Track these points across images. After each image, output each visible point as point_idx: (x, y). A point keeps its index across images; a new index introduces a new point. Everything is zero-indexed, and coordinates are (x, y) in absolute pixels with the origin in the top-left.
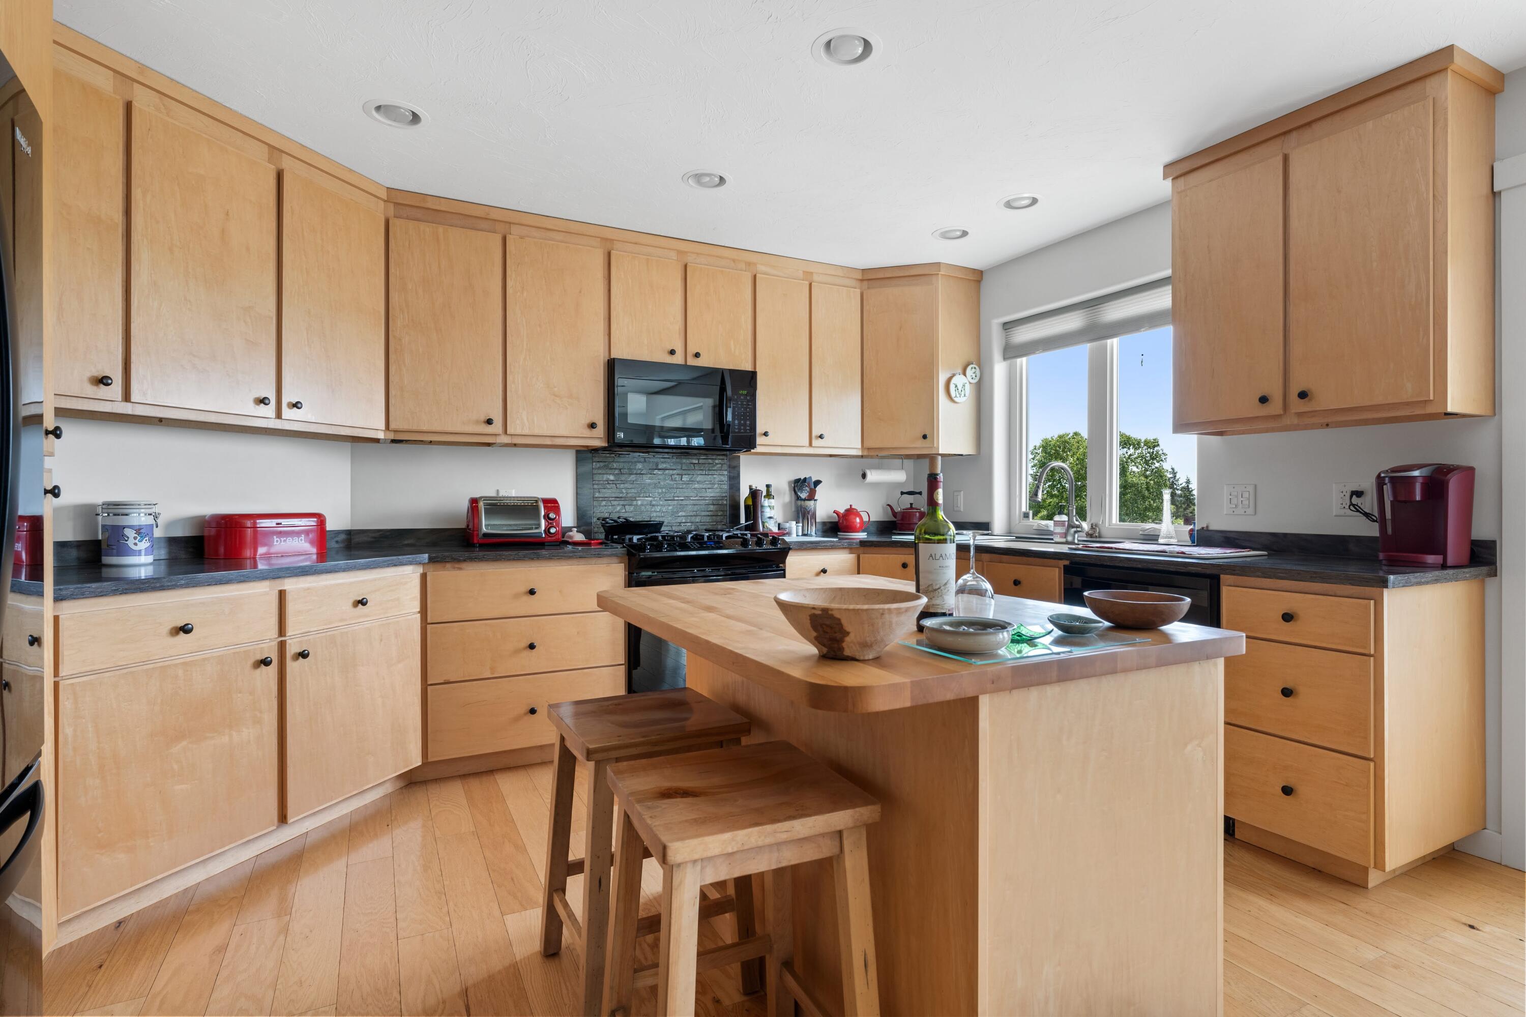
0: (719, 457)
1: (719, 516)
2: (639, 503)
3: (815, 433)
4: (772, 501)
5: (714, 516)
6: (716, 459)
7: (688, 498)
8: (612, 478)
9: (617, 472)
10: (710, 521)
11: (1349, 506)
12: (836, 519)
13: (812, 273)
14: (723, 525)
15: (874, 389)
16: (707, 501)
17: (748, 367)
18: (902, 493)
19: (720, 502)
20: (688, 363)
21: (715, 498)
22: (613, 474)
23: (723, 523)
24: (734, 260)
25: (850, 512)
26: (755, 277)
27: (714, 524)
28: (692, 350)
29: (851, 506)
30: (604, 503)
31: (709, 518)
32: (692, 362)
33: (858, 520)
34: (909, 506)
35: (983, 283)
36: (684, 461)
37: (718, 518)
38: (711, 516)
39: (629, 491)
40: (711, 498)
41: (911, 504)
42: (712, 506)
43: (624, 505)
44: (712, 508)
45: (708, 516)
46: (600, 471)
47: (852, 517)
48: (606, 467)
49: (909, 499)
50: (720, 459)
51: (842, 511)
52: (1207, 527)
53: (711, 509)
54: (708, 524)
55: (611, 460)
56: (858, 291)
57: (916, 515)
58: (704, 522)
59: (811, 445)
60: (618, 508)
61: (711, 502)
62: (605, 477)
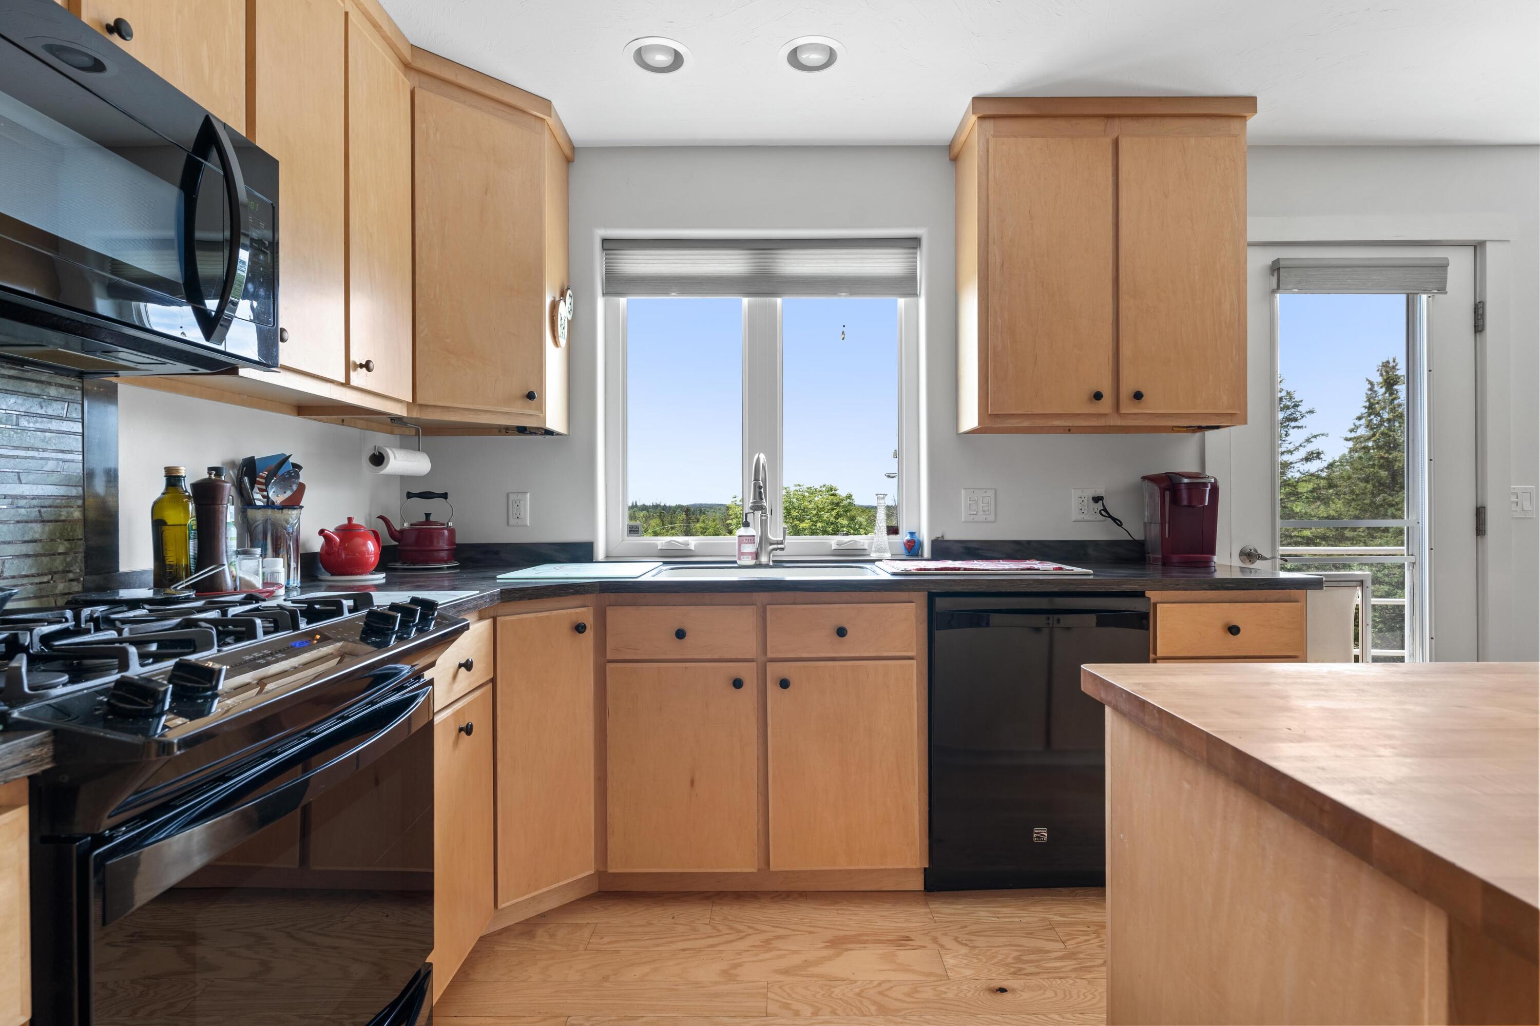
0: (59, 379)
1: (60, 554)
5: (44, 555)
6: (50, 384)
10: (33, 571)
11: (1100, 511)
14: (71, 580)
15: (437, 290)
16: (23, 511)
19: (64, 514)
21: (47, 503)
23: (71, 576)
27: (45, 579)
29: (350, 519)
31: (29, 561)
34: (423, 519)
37: (58, 563)
38: (36, 555)
40: (35, 502)
41: (428, 515)
42: (37, 527)
44: (37, 530)
45: (27, 556)
49: (423, 506)
50: (62, 386)
52: (942, 537)
53: (37, 536)
54: (25, 581)
57: (443, 535)
58: (13, 577)
61: (34, 513)
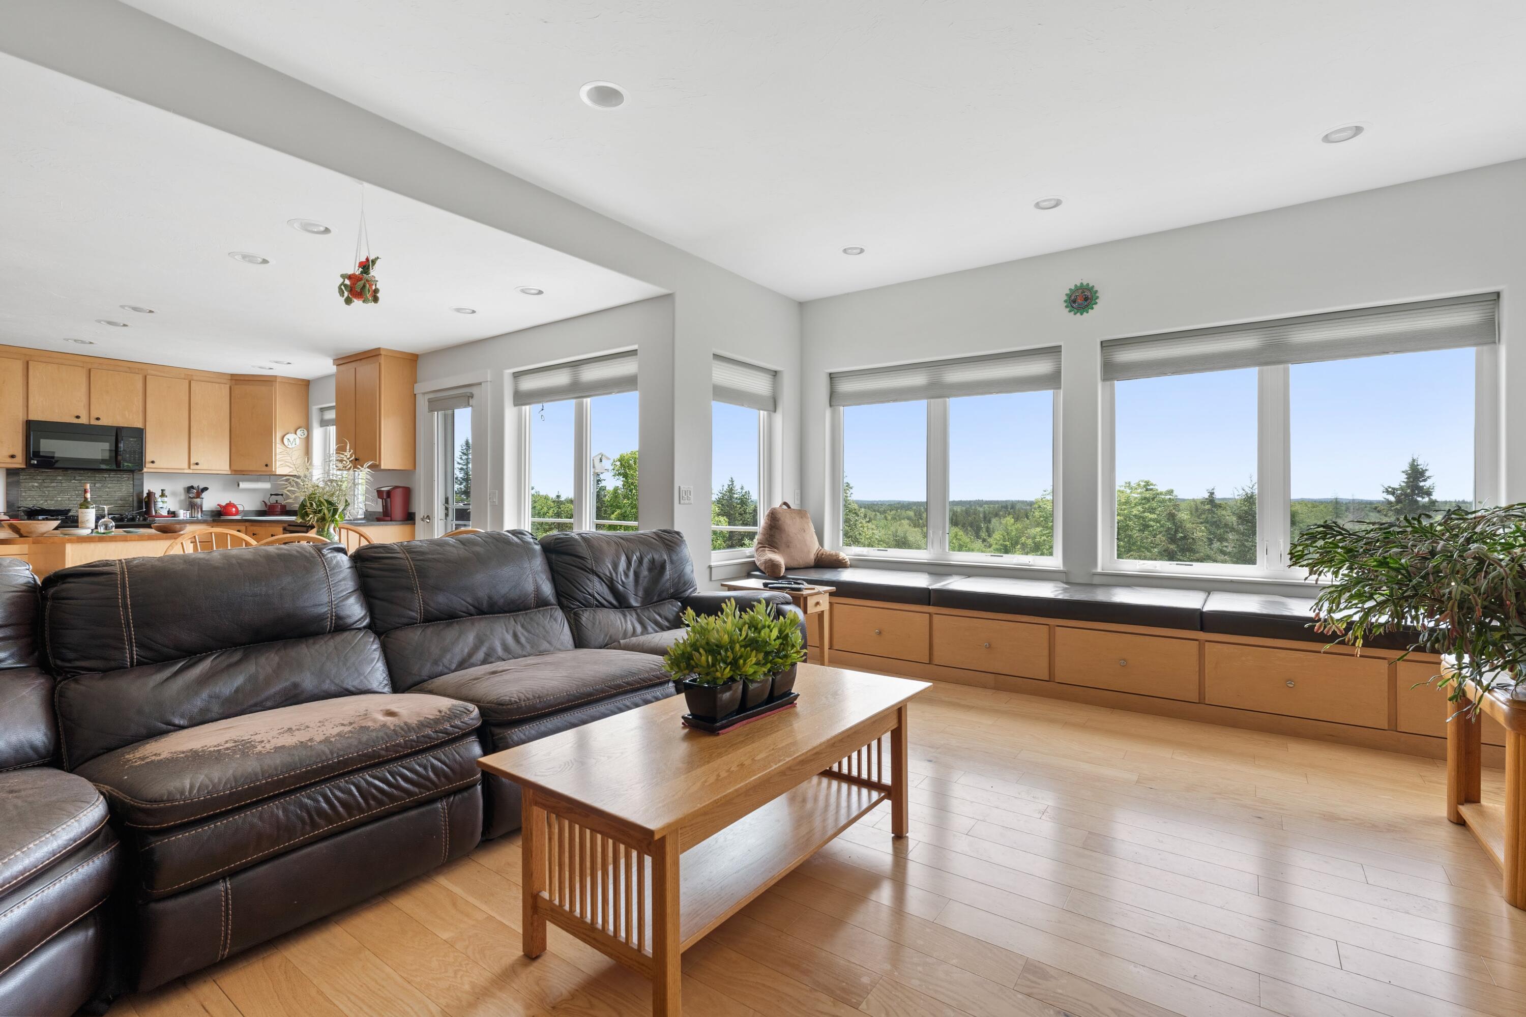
0: (125, 475)
1: (126, 507)
2: (60, 499)
3: (193, 461)
4: (165, 498)
5: (121, 507)
6: (123, 475)
7: (100, 496)
8: (36, 484)
9: (40, 481)
10: (119, 509)
12: (220, 509)
13: (192, 375)
15: (238, 439)
16: (116, 498)
17: (140, 425)
18: (271, 495)
19: (127, 499)
20: (91, 423)
21: (123, 497)
22: (37, 483)
23: (129, 511)
24: (129, 368)
25: (230, 505)
26: (146, 377)
27: (122, 511)
28: (94, 414)
29: (230, 501)
30: (30, 499)
31: (117, 507)
32: (94, 422)
33: (234, 509)
34: (275, 502)
35: (310, 386)
36: (97, 475)
38: (119, 507)
39: (51, 492)
40: (119, 497)
41: (277, 501)
42: (120, 501)
43: (47, 500)
46: (26, 481)
47: (230, 508)
48: (31, 478)
49: (274, 498)
51: (224, 504)
53: (120, 503)
55: (35, 474)
56: (228, 386)
59: (189, 468)
60: (42, 502)
61: (119, 499)
62: (30, 484)
